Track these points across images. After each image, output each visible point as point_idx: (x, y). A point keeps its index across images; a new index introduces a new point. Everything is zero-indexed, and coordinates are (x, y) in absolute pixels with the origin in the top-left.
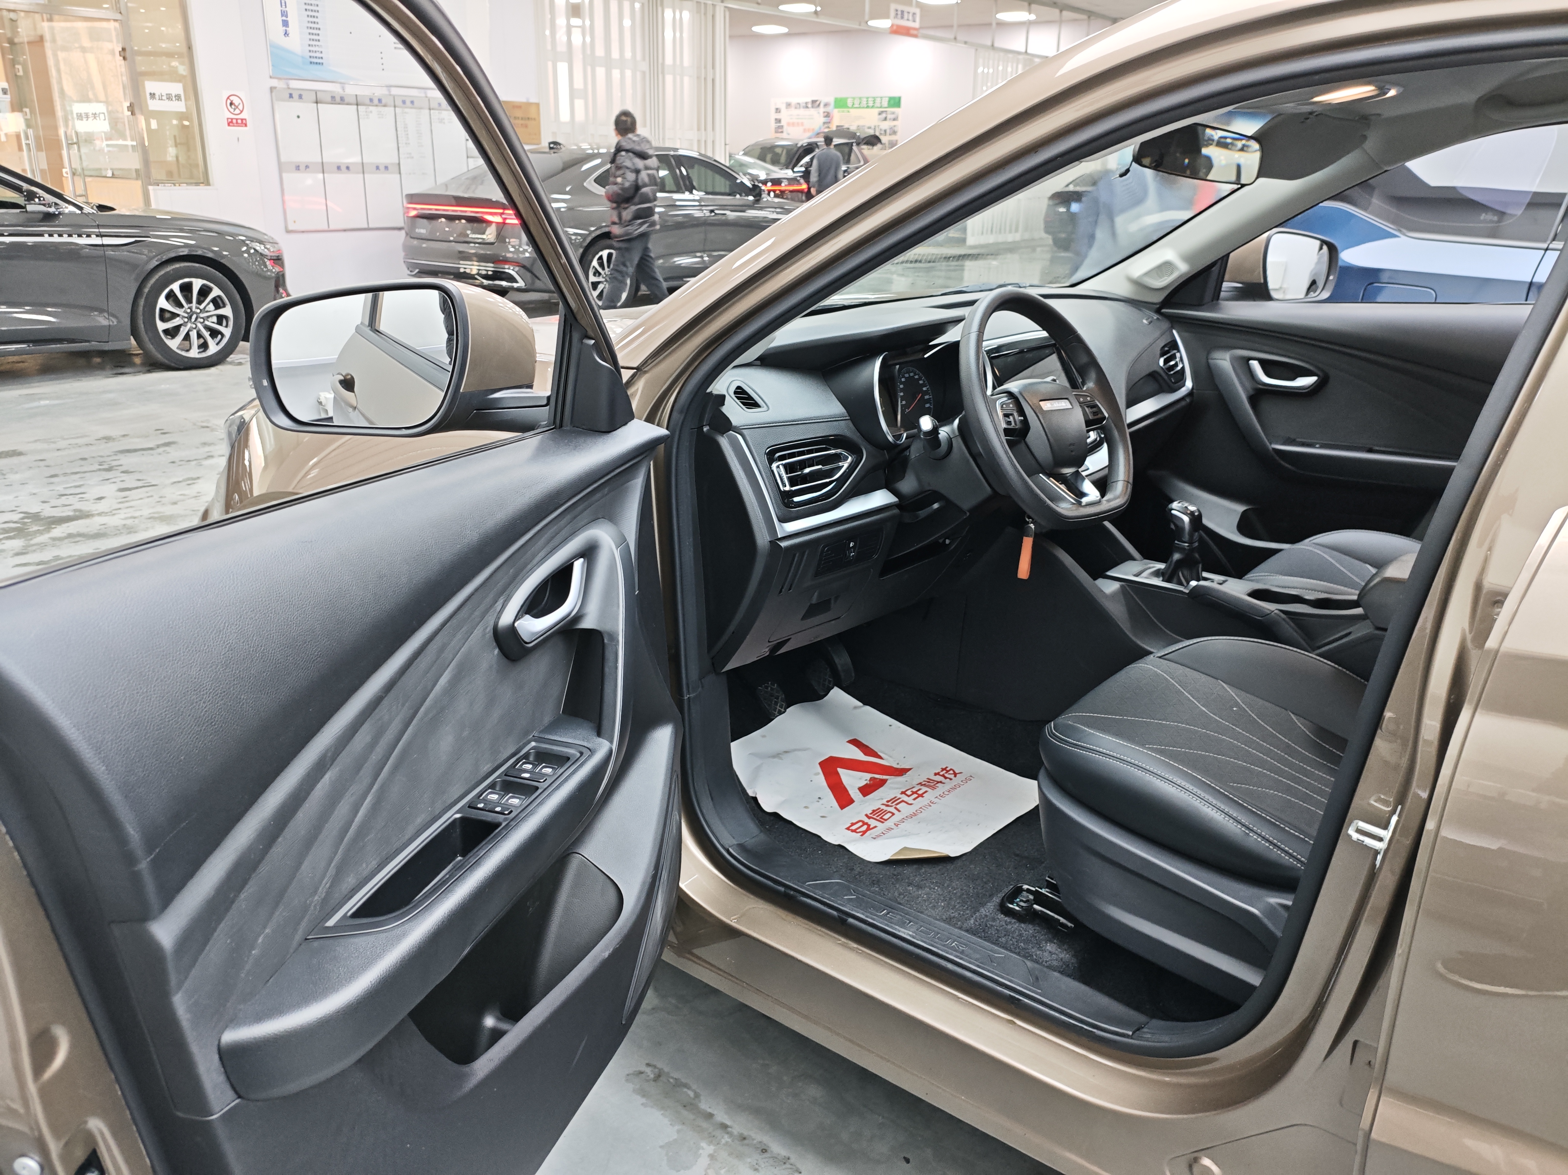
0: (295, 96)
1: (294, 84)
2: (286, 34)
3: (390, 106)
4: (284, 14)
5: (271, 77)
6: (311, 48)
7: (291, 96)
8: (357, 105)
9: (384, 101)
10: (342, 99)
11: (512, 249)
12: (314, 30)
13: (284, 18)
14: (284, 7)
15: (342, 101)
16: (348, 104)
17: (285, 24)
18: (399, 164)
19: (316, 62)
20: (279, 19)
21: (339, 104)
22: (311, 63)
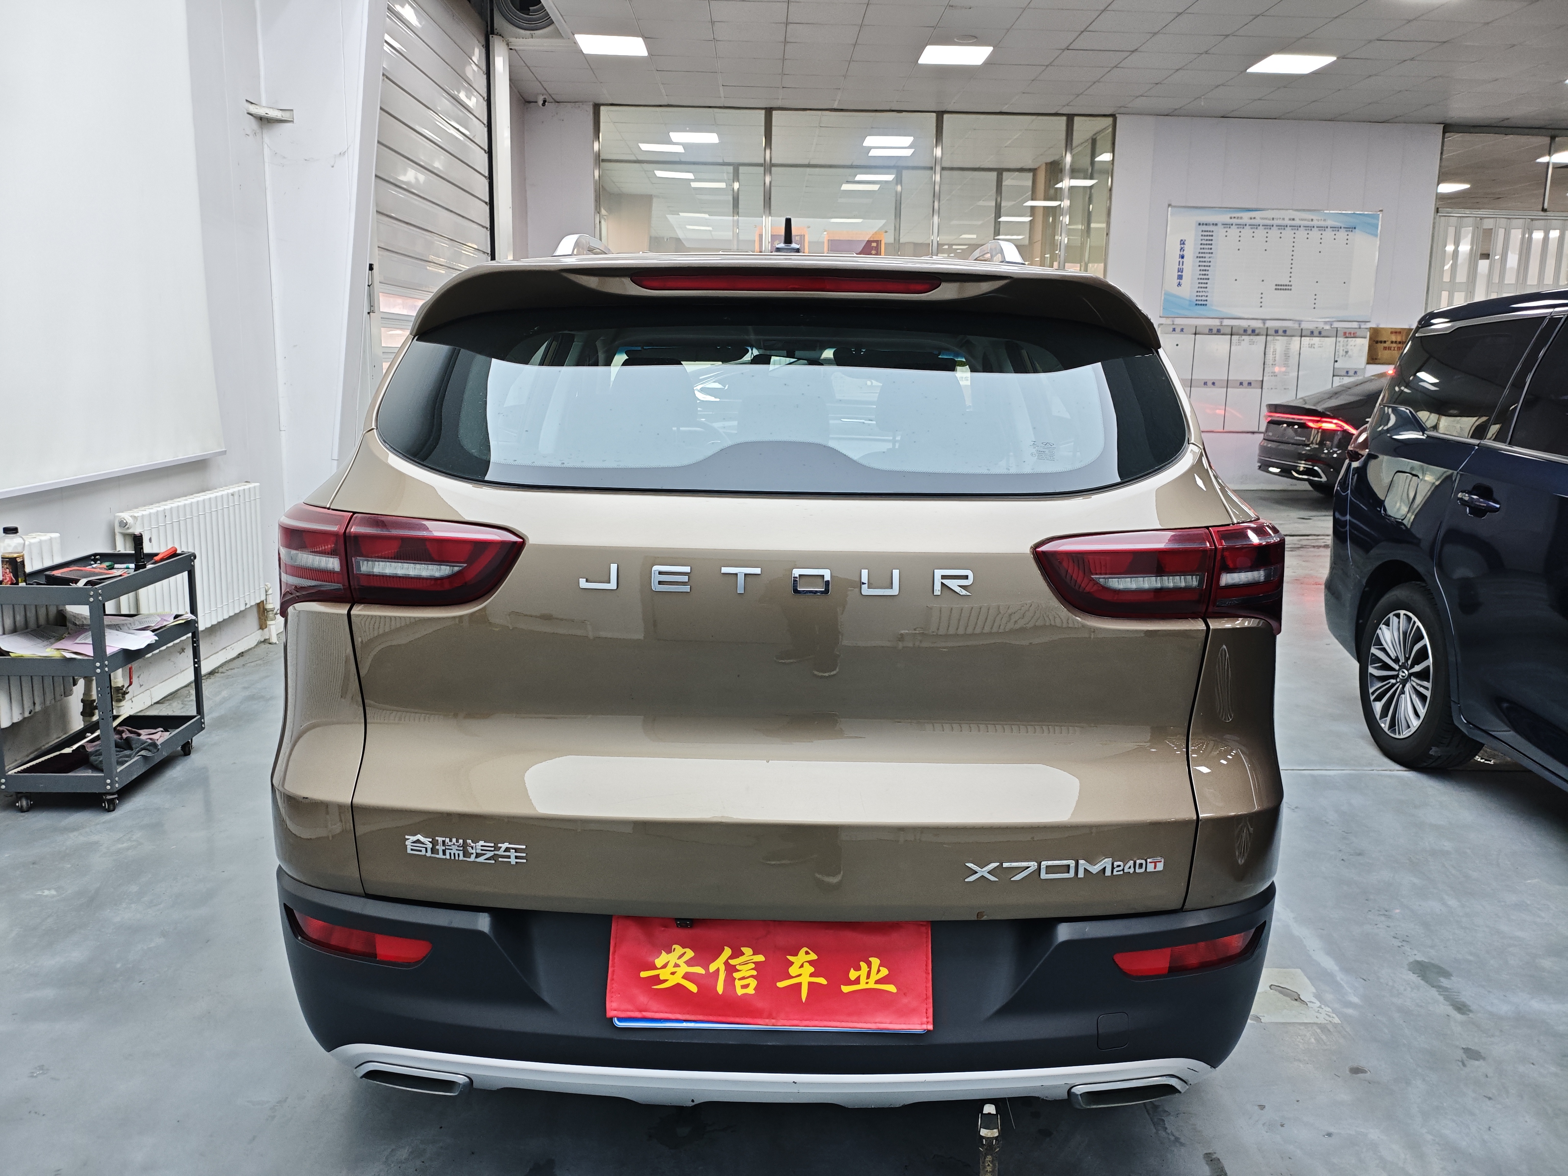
0: (1178, 329)
1: (1178, 321)
2: (1179, 284)
3: (1262, 335)
4: (1180, 270)
5: (1160, 317)
6: (1198, 294)
7: (1174, 330)
8: (1231, 335)
9: (1257, 332)
10: (1219, 331)
11: (1326, 451)
12: (1204, 279)
13: (1180, 273)
14: (1181, 265)
15: (1219, 332)
16: (1223, 334)
17: (1180, 277)
18: (1262, 381)
19: (1201, 304)
20: (1176, 274)
21: (1215, 334)
22: (1196, 305)
